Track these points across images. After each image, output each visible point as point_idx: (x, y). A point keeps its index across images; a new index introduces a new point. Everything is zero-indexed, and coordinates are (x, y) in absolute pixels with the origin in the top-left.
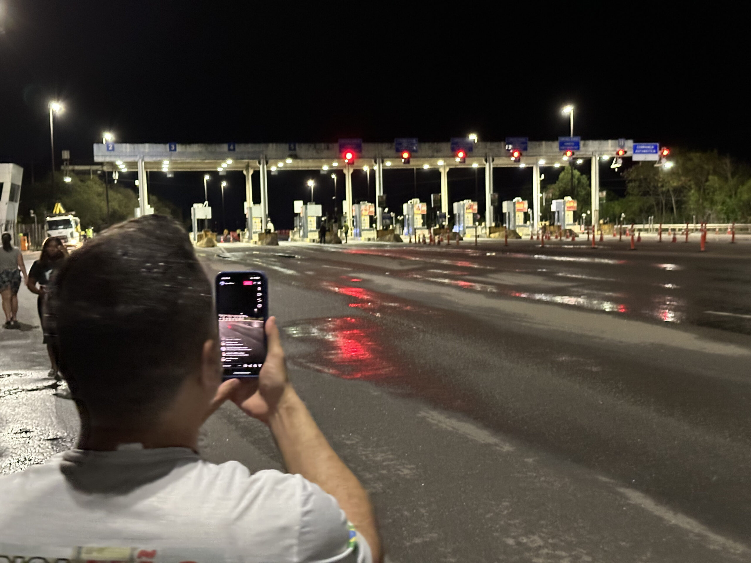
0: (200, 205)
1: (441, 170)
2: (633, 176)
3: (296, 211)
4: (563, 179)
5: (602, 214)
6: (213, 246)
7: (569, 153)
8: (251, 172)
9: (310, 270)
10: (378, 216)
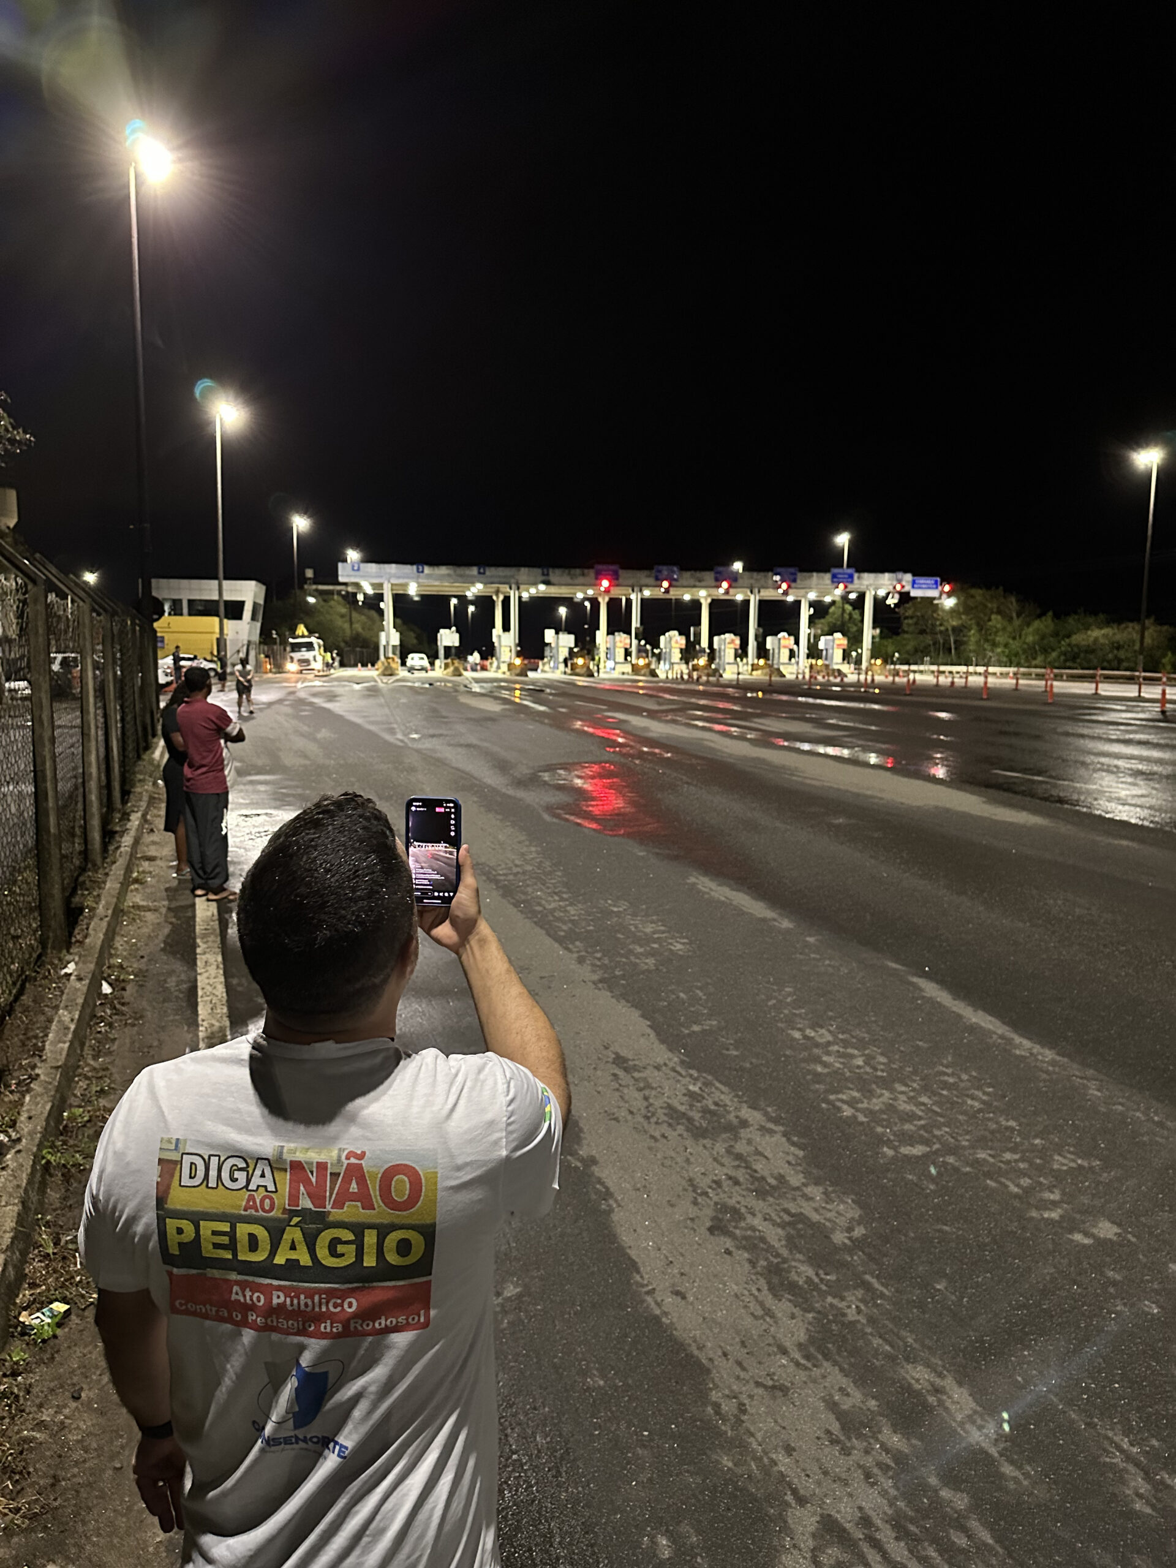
0: (447, 631)
1: (702, 601)
2: (909, 613)
3: (547, 640)
4: (834, 613)
5: (874, 655)
6: (460, 675)
7: (841, 586)
8: (501, 597)
9: (563, 707)
10: (634, 649)
